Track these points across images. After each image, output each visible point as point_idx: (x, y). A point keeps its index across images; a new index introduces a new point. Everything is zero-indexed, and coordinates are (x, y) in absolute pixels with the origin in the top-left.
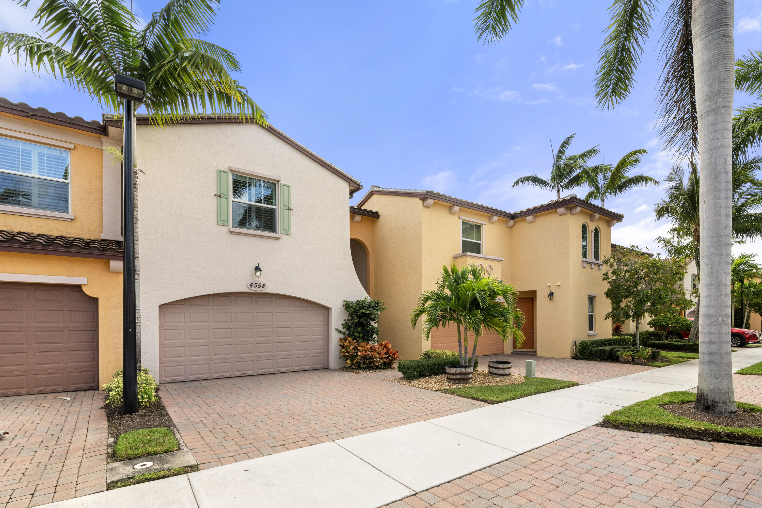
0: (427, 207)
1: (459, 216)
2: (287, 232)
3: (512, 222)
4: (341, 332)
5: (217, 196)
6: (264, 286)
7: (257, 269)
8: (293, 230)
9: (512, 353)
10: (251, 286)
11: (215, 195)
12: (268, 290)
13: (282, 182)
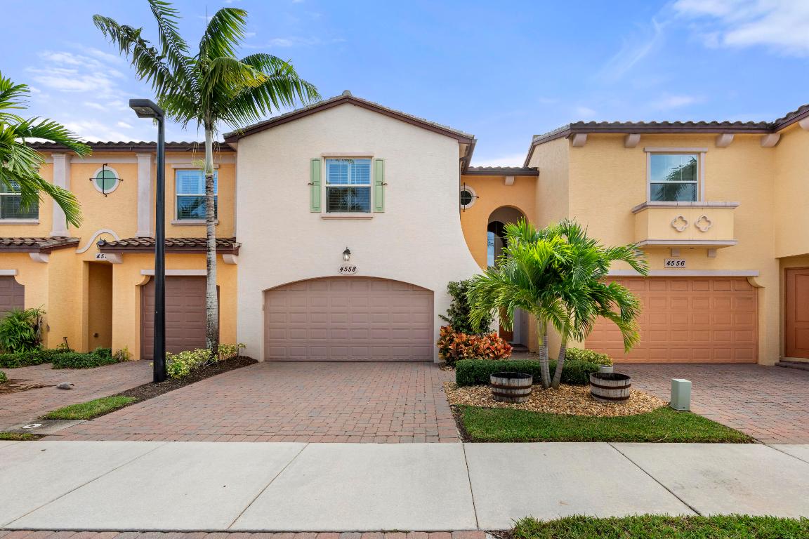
0: (579, 146)
1: (644, 149)
2: (381, 210)
3: (772, 138)
4: (446, 319)
5: (311, 184)
6: (354, 269)
7: (347, 252)
8: (387, 205)
9: (777, 365)
11: (309, 184)
12: (360, 272)
13: (376, 157)
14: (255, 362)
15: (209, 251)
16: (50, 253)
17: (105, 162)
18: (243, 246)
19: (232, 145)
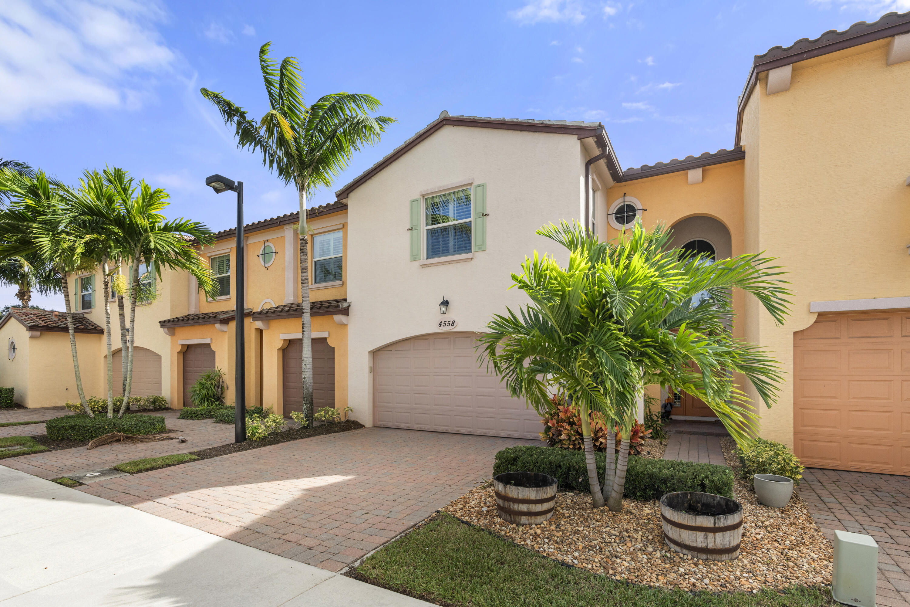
2: (482, 248)
5: (410, 229)
6: (453, 323)
7: (445, 303)
10: (440, 325)
11: (408, 230)
12: (459, 328)
13: (476, 183)
14: (362, 426)
15: (303, 313)
16: (228, 324)
17: (266, 239)
18: (352, 305)
19: (344, 201)
